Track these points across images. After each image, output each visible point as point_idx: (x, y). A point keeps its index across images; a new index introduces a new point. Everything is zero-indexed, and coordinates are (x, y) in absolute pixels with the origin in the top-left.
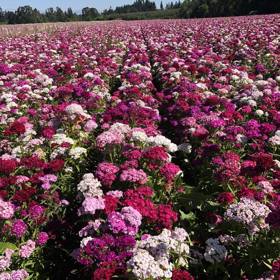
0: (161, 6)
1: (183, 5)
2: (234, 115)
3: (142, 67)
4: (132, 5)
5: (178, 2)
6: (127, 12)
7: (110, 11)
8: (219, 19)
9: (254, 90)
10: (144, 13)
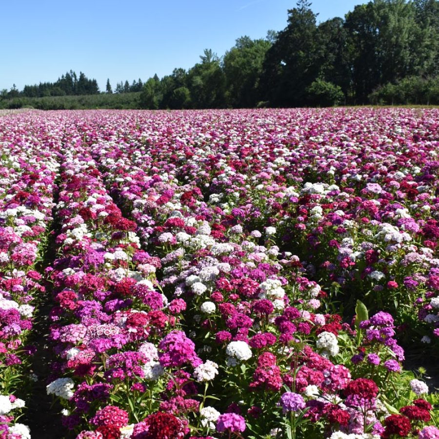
0: (108, 87)
1: (147, 86)
2: (153, 318)
3: (29, 211)
4: (55, 84)
5: (137, 81)
6: (46, 96)
7: (14, 93)
8: (206, 113)
9: (210, 262)
10: (76, 97)
